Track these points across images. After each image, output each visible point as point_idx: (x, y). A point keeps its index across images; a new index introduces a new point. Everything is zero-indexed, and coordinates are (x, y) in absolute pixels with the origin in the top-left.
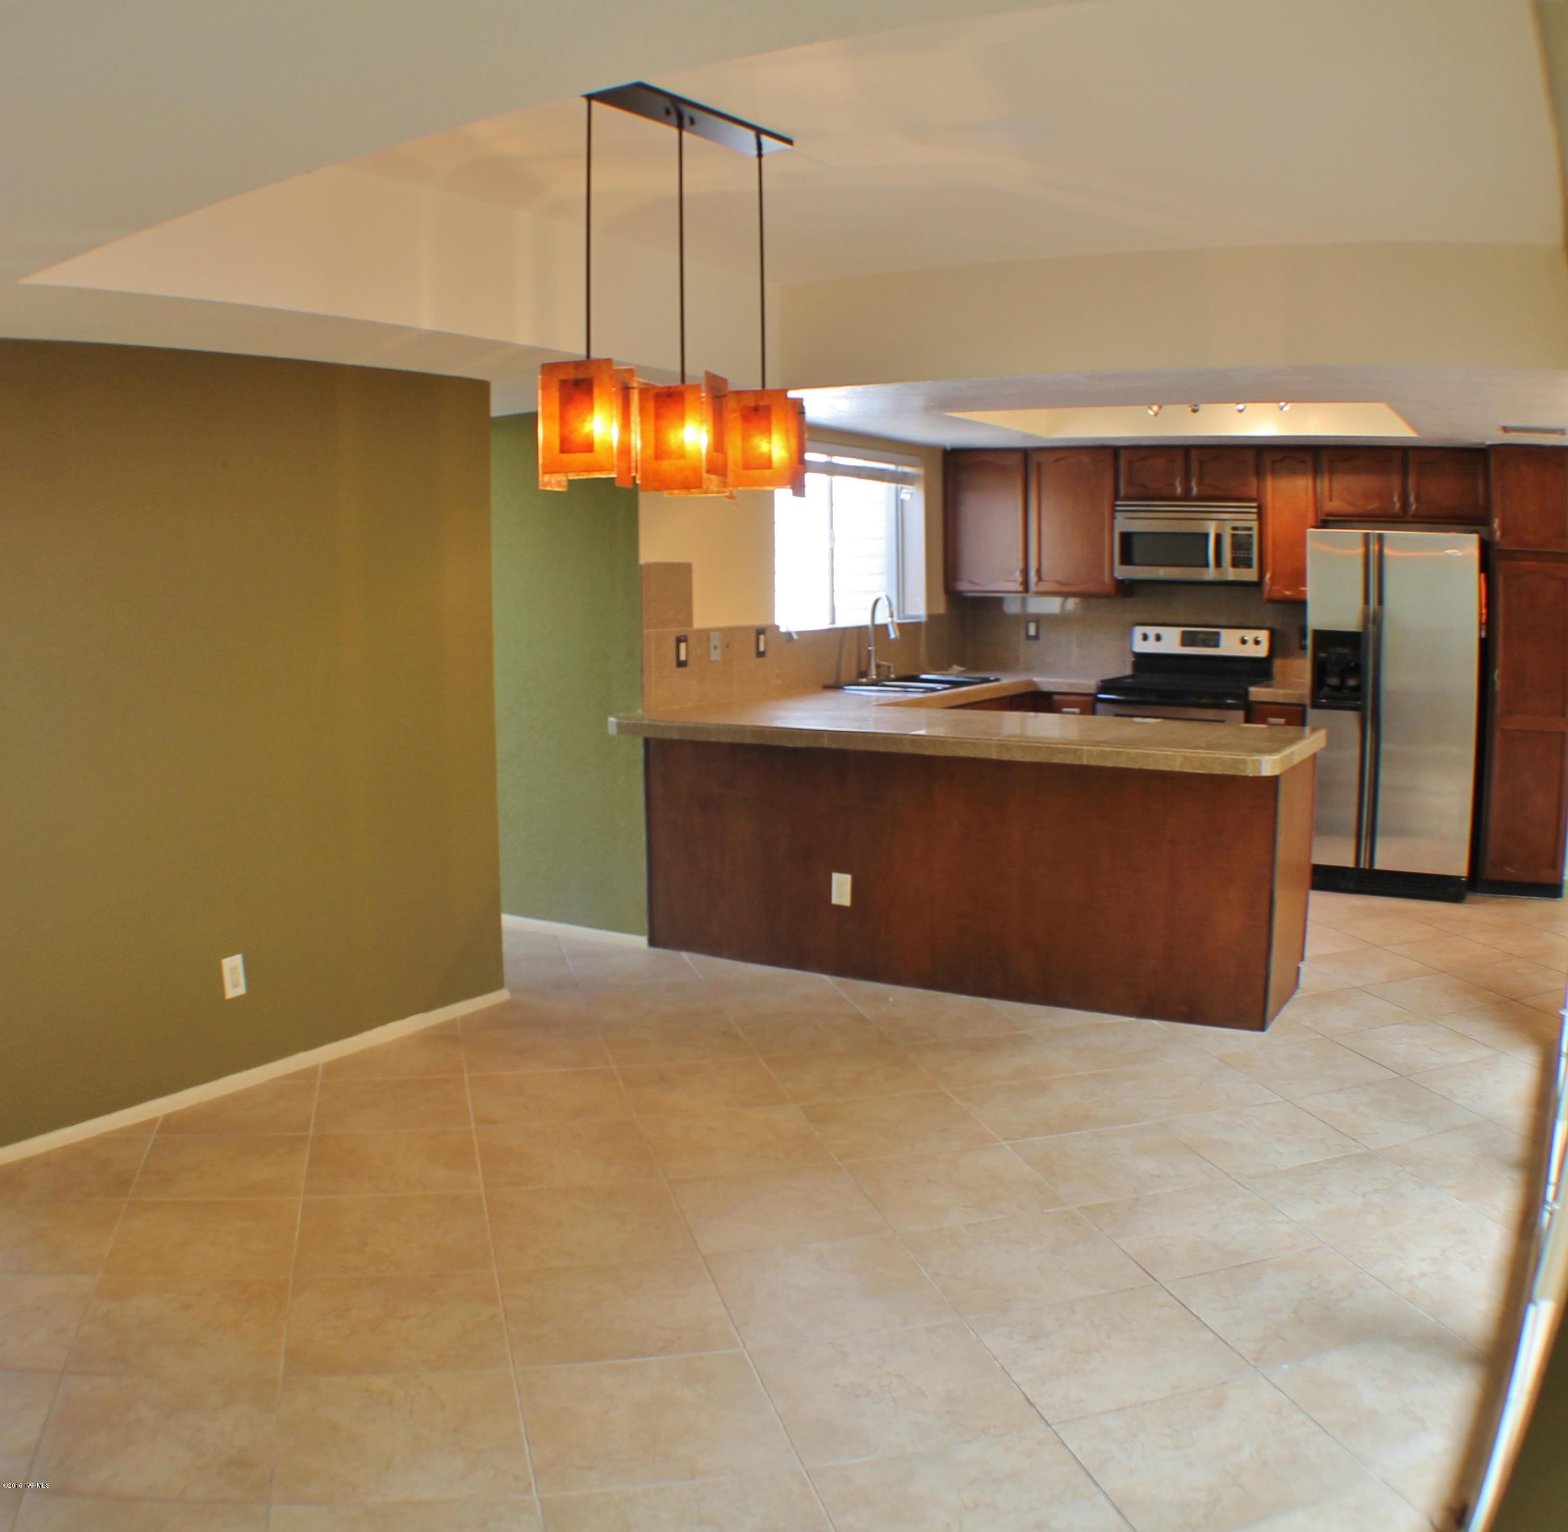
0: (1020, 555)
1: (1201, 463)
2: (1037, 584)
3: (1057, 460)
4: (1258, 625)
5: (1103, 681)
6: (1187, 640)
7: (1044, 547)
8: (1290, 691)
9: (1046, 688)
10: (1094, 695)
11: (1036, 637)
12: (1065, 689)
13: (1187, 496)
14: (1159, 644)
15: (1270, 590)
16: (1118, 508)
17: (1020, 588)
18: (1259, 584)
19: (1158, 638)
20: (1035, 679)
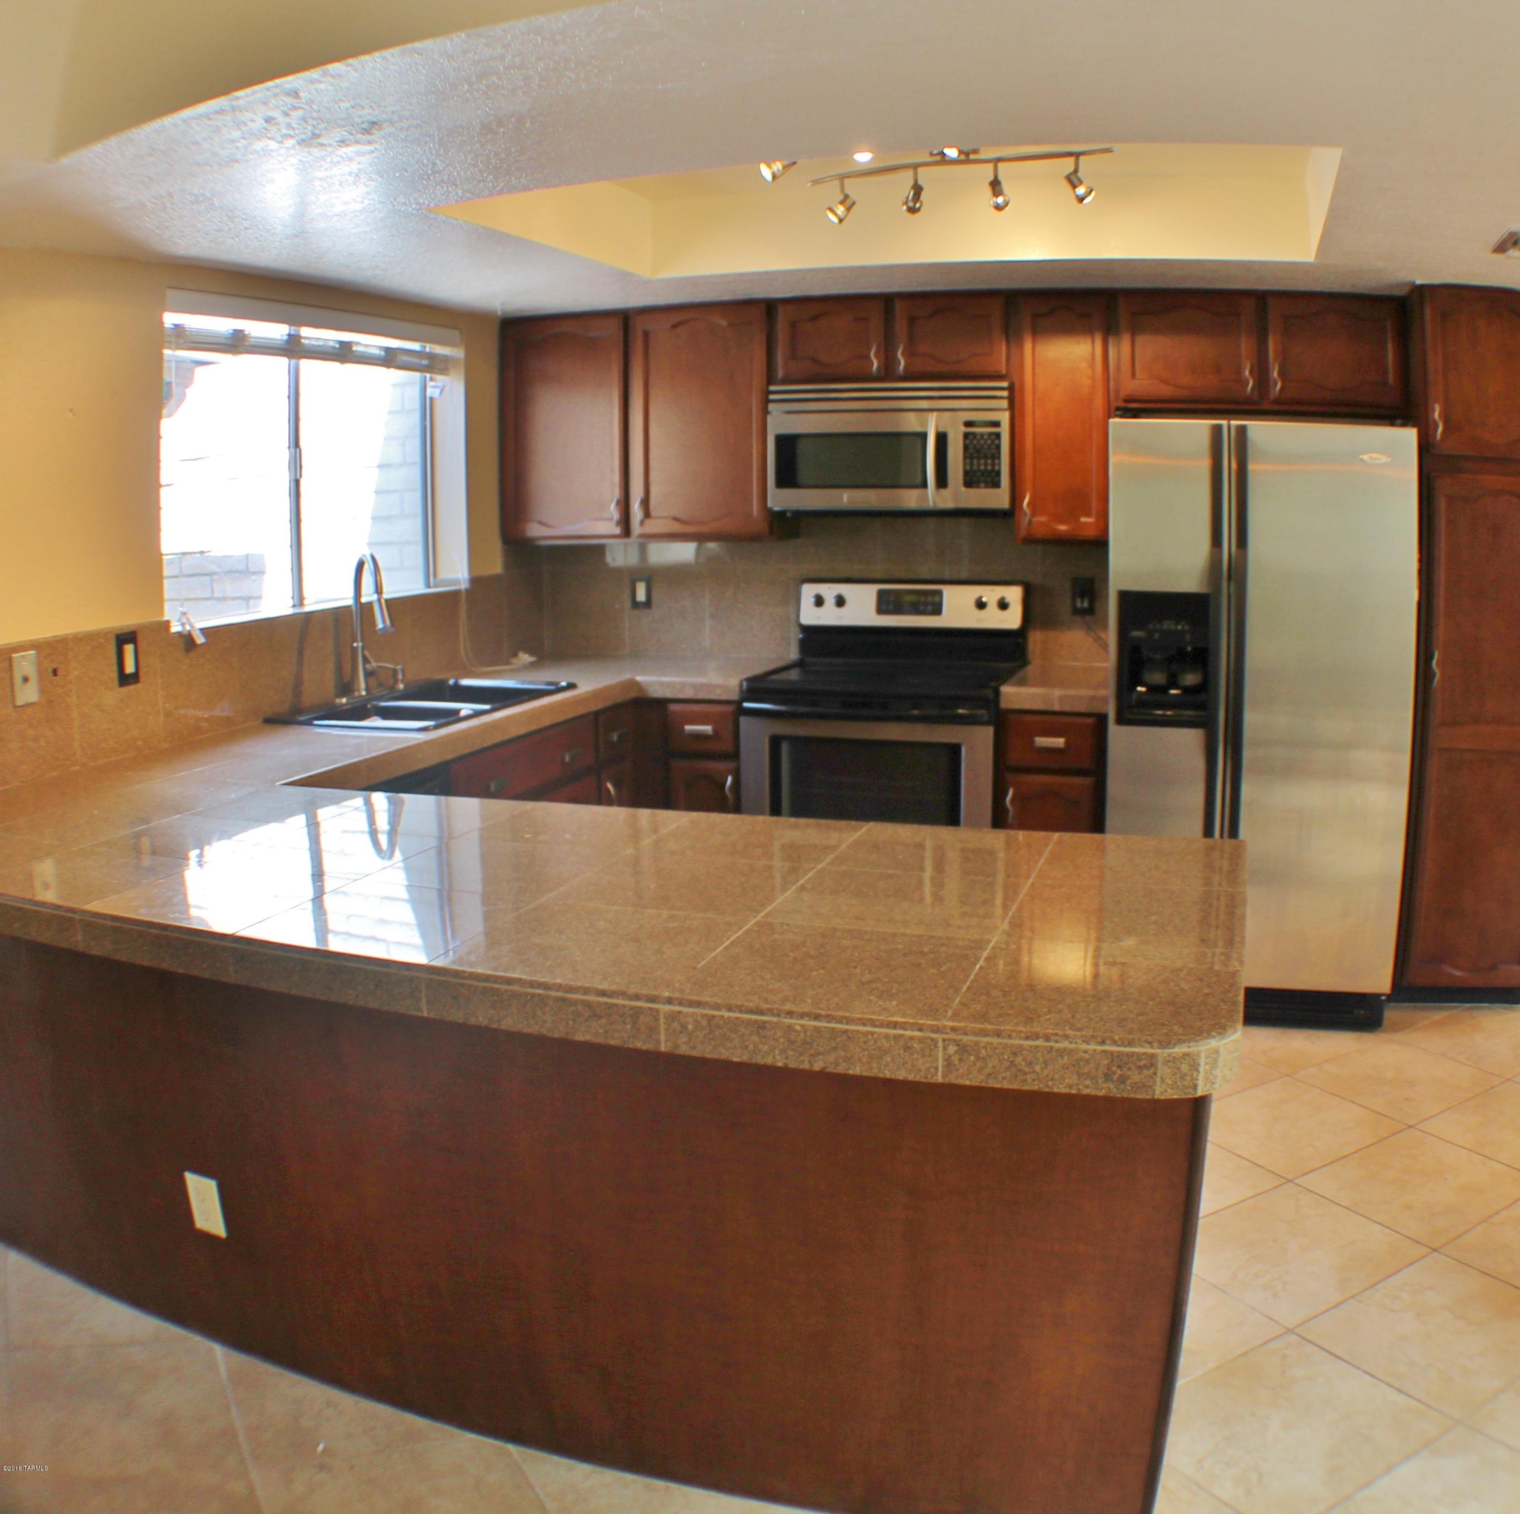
0: (616, 477)
1: (912, 321)
2: (642, 523)
3: (674, 327)
4: (1007, 578)
5: (750, 680)
6: (886, 604)
7: (653, 463)
8: (1072, 692)
9: (657, 692)
10: (739, 703)
11: (648, 604)
12: (689, 694)
13: (888, 373)
14: (842, 611)
15: (1030, 522)
16: (772, 397)
17: (617, 531)
18: (1007, 515)
19: (840, 602)
20: (639, 678)
